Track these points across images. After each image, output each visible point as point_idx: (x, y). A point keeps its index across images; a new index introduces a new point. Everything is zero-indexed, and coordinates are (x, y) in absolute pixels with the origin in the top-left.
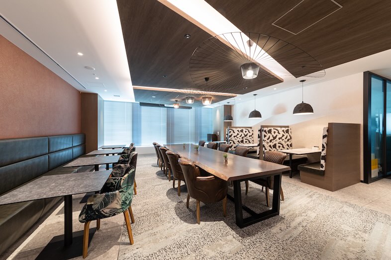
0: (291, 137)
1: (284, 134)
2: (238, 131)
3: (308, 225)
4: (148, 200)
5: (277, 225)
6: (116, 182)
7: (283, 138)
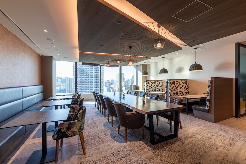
0: (188, 87)
1: (183, 85)
2: (152, 83)
3: (196, 143)
4: (92, 129)
5: (176, 143)
6: (73, 116)
7: (183, 88)
